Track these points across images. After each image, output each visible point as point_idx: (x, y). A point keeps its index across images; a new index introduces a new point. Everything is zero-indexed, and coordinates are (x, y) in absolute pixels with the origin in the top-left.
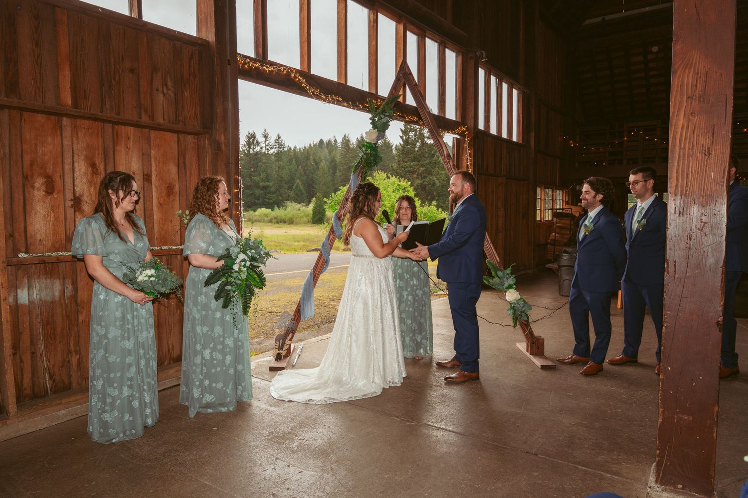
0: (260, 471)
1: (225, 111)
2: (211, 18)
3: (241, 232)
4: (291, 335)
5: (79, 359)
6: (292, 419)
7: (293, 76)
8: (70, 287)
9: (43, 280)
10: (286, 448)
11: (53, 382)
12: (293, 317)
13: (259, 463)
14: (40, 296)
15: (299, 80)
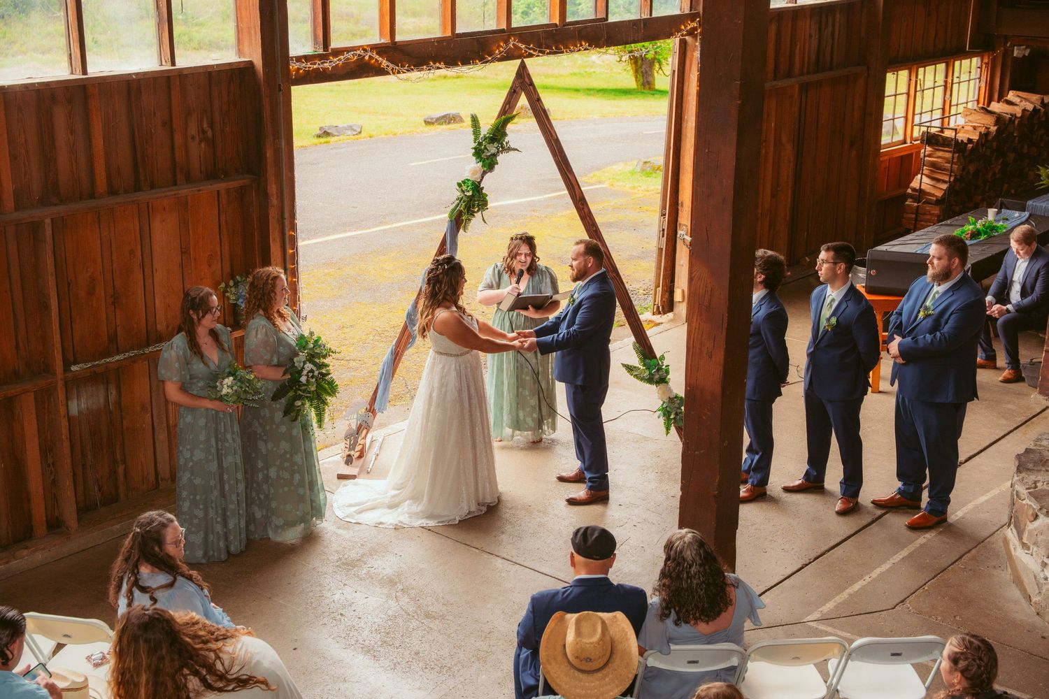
0: (329, 595)
1: (277, 151)
2: (256, 34)
3: (298, 303)
4: (365, 431)
5: (125, 470)
6: (362, 545)
7: (367, 58)
8: (114, 392)
9: (90, 388)
10: (354, 575)
11: (102, 494)
12: (368, 407)
13: (329, 587)
14: (87, 405)
15: (376, 59)
